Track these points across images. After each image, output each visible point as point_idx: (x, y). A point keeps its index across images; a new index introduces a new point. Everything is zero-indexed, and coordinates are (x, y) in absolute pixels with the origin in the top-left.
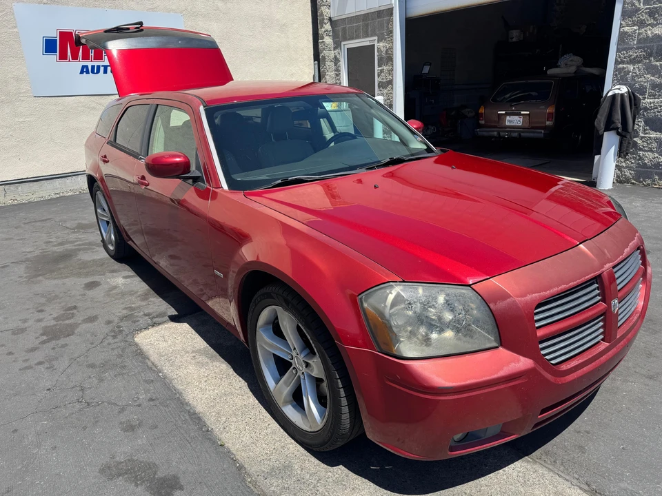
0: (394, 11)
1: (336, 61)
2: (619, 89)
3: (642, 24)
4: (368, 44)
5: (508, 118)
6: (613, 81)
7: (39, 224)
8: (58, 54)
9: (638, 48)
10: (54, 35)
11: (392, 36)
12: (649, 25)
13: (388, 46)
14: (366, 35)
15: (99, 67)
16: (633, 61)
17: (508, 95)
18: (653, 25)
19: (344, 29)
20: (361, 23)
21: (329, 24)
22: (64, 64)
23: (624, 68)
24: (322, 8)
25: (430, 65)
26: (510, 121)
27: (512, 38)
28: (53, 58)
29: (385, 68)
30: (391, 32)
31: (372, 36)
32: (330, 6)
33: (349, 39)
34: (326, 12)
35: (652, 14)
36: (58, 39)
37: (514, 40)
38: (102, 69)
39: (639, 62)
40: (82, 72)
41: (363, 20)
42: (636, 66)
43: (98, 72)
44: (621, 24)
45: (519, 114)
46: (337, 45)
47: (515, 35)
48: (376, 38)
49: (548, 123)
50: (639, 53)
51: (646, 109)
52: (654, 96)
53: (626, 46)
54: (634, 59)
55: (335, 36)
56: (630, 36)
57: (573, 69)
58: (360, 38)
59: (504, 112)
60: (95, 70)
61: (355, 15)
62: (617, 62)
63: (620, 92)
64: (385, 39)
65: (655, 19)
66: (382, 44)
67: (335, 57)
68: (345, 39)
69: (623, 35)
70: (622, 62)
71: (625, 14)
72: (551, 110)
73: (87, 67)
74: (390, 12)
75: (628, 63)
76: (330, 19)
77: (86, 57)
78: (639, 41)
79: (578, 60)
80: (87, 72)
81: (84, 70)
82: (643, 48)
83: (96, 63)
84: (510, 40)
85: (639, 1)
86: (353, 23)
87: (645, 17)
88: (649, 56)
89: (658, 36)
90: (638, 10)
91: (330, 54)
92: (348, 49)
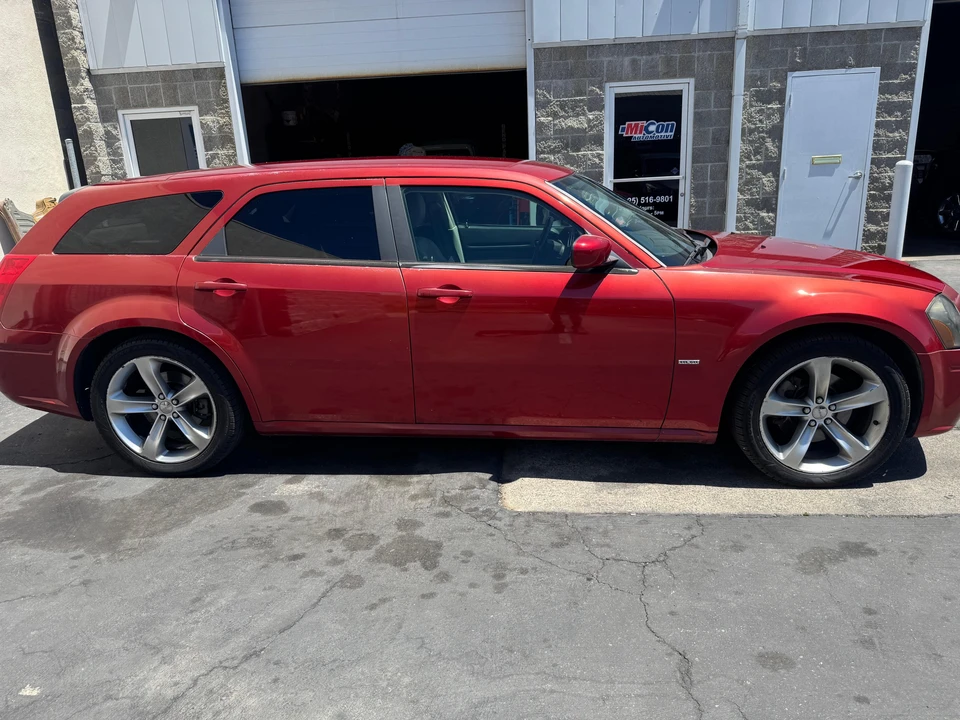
0: (226, 73)
1: (111, 140)
3: (555, 115)
4: (176, 115)
9: (555, 139)
11: (227, 107)
12: (562, 117)
13: (222, 121)
14: (174, 103)
16: (553, 152)
18: (566, 118)
19: (123, 92)
20: (160, 84)
21: (87, 79)
23: (546, 158)
24: (76, 53)
29: (219, 152)
30: (226, 101)
31: (185, 104)
32: (85, 51)
33: (136, 107)
34: (81, 59)
35: (562, 106)
39: (559, 152)
41: (164, 80)
42: (556, 156)
44: (536, 114)
46: (108, 116)
48: (196, 108)
50: (557, 143)
53: (544, 136)
54: (553, 149)
55: (101, 98)
56: (546, 126)
58: (162, 106)
61: (145, 70)
62: (538, 153)
64: (215, 111)
65: (565, 111)
66: (209, 119)
67: (107, 133)
68: (126, 106)
69: (539, 126)
70: (543, 152)
71: (538, 105)
74: (220, 73)
75: (548, 153)
76: (89, 71)
78: (555, 132)
82: (560, 139)
85: (549, 93)
86: (142, 82)
87: (557, 109)
88: (566, 146)
89: (571, 128)
90: (550, 101)
91: (98, 128)
92: (133, 122)
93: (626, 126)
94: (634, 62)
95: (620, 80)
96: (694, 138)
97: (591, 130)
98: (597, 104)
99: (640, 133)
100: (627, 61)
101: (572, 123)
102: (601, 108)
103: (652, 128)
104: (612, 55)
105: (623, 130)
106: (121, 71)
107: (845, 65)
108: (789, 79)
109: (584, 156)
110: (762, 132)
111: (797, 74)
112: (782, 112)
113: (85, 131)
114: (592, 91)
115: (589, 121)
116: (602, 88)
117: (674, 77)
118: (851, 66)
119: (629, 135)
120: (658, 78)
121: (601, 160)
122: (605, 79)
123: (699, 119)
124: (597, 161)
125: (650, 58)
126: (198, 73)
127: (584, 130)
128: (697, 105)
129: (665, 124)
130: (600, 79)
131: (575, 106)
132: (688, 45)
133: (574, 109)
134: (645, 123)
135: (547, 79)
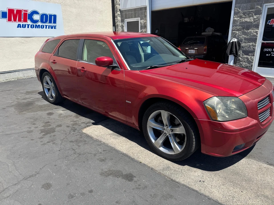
0: (147, 8)
1: (122, 27)
2: (234, 40)
3: (241, 17)
4: (136, 20)
5: (189, 50)
6: (231, 37)
7: (7, 92)
8: (7, 18)
9: (240, 26)
10: (6, 10)
11: (146, 18)
12: (243, 17)
13: (145, 21)
14: (135, 17)
15: (25, 25)
16: (238, 30)
17: (189, 42)
18: (245, 18)
19: (126, 14)
20: (133, 12)
21: (119, 12)
22: (10, 23)
23: (235, 32)
24: (117, 5)
25: (158, 30)
26: (190, 52)
27: (185, 21)
28: (5, 20)
29: (143, 30)
30: (146, 16)
31: (138, 17)
32: (120, 5)
33: (128, 18)
34: (118, 7)
35: (244, 14)
36: (7, 12)
37: (186, 21)
38: (27, 26)
39: (240, 30)
40: (18, 27)
41: (134, 11)
42: (239, 32)
43: (25, 27)
44: (234, 17)
45: (194, 49)
46: (123, 21)
47: (186, 20)
48: (139, 18)
49: (204, 52)
50: (240, 27)
51: (243, 47)
52: (245, 43)
53: (235, 25)
54: (238, 29)
55: (122, 17)
56: (237, 21)
57: (211, 33)
58: (133, 18)
59: (188, 48)
60: (24, 26)
61: (130, 9)
62: (232, 30)
63: (235, 41)
64: (143, 19)
66: (142, 21)
67: (122, 25)
68: (126, 18)
69: (234, 21)
70: (234, 30)
71: (235, 14)
72: (205, 47)
73: (20, 25)
74: (145, 8)
75: (236, 31)
76: (120, 10)
77: (20, 20)
78: (240, 23)
79: (213, 30)
80: (20, 27)
81: (19, 26)
82: (241, 25)
83: (24, 23)
84: (184, 21)
85: (240, 9)
86: (130, 12)
87: (242, 15)
88: (243, 29)
89: (246, 22)
90: (239, 12)
91: (120, 24)
92: (127, 22)
93: (271, 21)
95: (270, 2)
97: (254, 22)
98: (259, 12)
101: (247, 20)
102: (260, 14)
105: (269, 22)
106: (126, 9)
109: (250, 32)
113: (117, 25)
114: (257, 7)
115: (254, 19)
116: (262, 6)
119: (272, 24)
121: (257, 34)
122: (264, 2)
124: (255, 34)
126: (141, 9)
127: (251, 22)
130: (261, 2)
131: (249, 13)
133: (249, 15)
135: (240, 4)
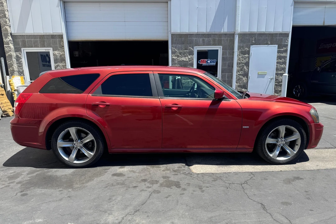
0: (64, 37)
1: (18, 58)
3: (178, 56)
4: (43, 51)
9: (178, 64)
11: (63, 49)
12: (180, 57)
13: (61, 53)
14: (43, 46)
18: (181, 57)
19: (24, 41)
20: (38, 40)
21: (10, 37)
29: (60, 64)
30: (63, 46)
31: (48, 47)
32: (10, 26)
33: (29, 47)
34: (8, 30)
35: (180, 53)
41: (40, 38)
44: (171, 56)
46: (17, 50)
48: (52, 49)
51: (183, 84)
53: (174, 63)
55: (16, 44)
56: (175, 60)
58: (38, 47)
61: (33, 34)
64: (59, 50)
65: (181, 55)
66: (56, 52)
67: (17, 56)
68: (25, 47)
69: (173, 60)
71: (172, 53)
74: (61, 37)
76: (11, 34)
78: (178, 62)
82: (179, 64)
85: (176, 49)
86: (32, 39)
87: (179, 54)
89: (183, 61)
90: (176, 52)
91: (14, 54)
92: (27, 52)
94: (203, 40)
95: (199, 46)
96: (222, 65)
97: (190, 61)
98: (191, 53)
99: (205, 63)
100: (201, 39)
101: (183, 59)
102: (193, 54)
103: (209, 62)
104: (197, 37)
105: (200, 62)
106: (24, 34)
107: (267, 44)
108: (251, 47)
110: (243, 64)
111: (253, 46)
112: (249, 58)
113: (9, 55)
114: (190, 49)
115: (189, 59)
116: (193, 48)
117: (216, 45)
118: (269, 44)
119: (202, 64)
120: (211, 46)
122: (194, 45)
123: (224, 59)
125: (208, 39)
126: (53, 36)
127: (187, 61)
128: (223, 55)
129: (213, 60)
130: (192, 45)
131: (184, 53)
132: (220, 35)
133: (184, 55)
134: (206, 60)
135: (175, 44)
